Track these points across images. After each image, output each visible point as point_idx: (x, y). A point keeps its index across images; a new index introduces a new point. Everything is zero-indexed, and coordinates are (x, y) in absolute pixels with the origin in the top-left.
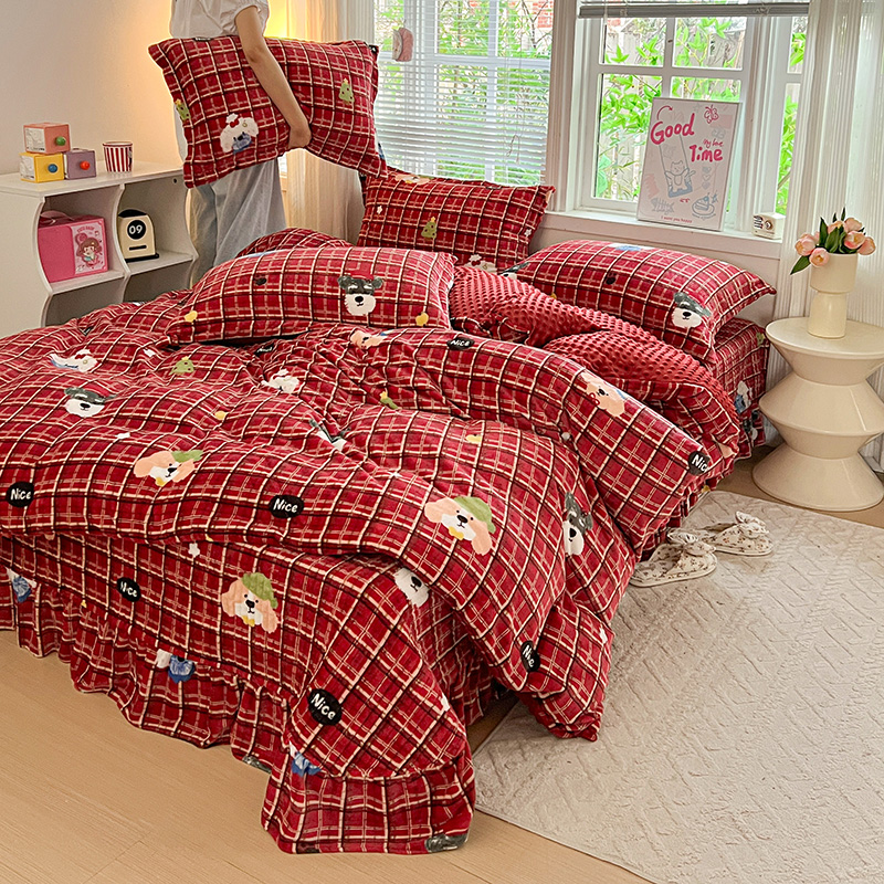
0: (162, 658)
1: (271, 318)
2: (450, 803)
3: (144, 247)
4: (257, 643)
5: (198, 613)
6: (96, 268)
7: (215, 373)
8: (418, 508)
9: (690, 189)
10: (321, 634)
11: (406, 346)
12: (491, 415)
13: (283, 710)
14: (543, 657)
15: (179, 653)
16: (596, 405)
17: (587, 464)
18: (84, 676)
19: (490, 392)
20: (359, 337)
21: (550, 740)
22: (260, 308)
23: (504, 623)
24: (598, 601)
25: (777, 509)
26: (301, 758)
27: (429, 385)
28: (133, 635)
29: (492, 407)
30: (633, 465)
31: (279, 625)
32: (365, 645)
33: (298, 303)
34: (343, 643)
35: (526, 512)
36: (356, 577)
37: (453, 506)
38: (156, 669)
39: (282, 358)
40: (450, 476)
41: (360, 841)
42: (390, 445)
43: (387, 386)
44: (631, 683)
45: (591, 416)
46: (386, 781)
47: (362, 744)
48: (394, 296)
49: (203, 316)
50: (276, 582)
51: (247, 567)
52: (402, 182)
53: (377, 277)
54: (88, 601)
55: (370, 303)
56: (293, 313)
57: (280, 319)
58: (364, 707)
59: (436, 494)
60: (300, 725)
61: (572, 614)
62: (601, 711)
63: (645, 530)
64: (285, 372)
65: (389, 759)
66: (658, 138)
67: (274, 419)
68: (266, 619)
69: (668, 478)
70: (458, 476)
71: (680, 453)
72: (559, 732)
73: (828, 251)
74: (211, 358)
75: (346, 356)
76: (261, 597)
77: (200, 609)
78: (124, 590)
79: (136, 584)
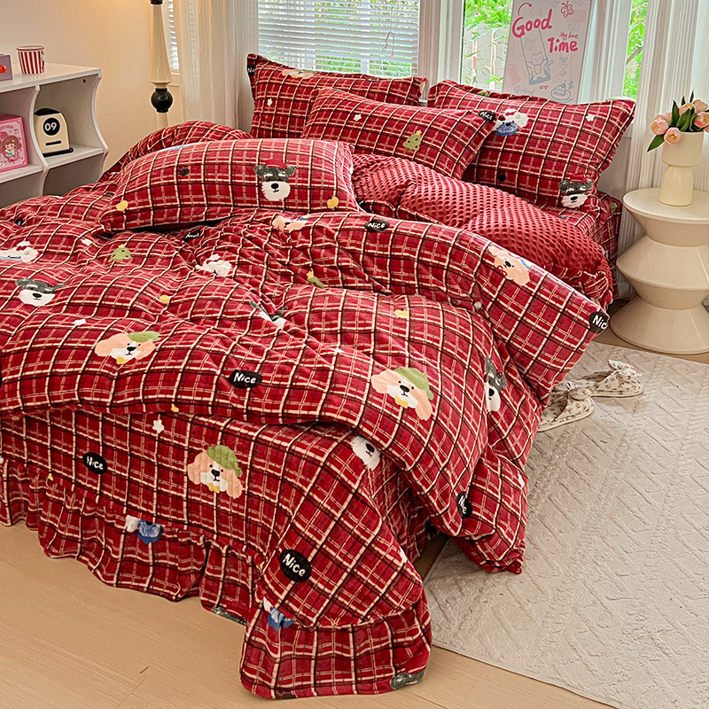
0: (131, 523)
1: (196, 205)
2: (411, 644)
3: (59, 142)
4: (222, 508)
5: (164, 482)
6: (17, 163)
7: (152, 260)
8: (365, 381)
9: (548, 77)
10: (285, 499)
11: (327, 230)
12: (410, 290)
13: (248, 566)
14: (474, 504)
15: (147, 518)
16: (504, 277)
17: (499, 329)
18: (52, 543)
19: (409, 269)
20: (280, 221)
21: (482, 575)
22: (185, 197)
23: (444, 479)
24: (514, 450)
25: (637, 355)
26: (277, 612)
27: (352, 264)
28: (100, 505)
29: (411, 282)
30: (540, 328)
31: (244, 492)
32: (329, 508)
33: (220, 191)
34: (309, 507)
35: (455, 378)
36: (317, 447)
37: (395, 378)
38: (127, 533)
39: (212, 243)
40: (386, 349)
41: (330, 685)
42: (328, 323)
43: (313, 267)
44: (542, 518)
45: (500, 287)
46: (353, 627)
47: (330, 596)
48: (306, 182)
49: (134, 205)
50: (240, 454)
51: (212, 440)
52: (289, 77)
53: (289, 166)
54: (54, 474)
55: (285, 189)
56: (216, 200)
57: (203, 205)
58: (331, 563)
59: (378, 367)
60: (273, 583)
61: (494, 464)
62: (524, 547)
63: (552, 383)
64: (217, 257)
65: (354, 608)
66: (519, 32)
67: (217, 302)
68: (231, 487)
69: (572, 337)
70: (394, 349)
71: (582, 314)
72: (490, 568)
73: (680, 128)
74: (145, 245)
75: (270, 240)
76: (226, 467)
77: (167, 479)
78: (90, 464)
79: (102, 458)
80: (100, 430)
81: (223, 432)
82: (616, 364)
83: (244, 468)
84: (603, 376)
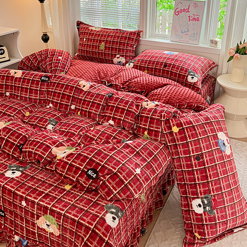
0: (17, 238)
3: (5, 57)
4: (52, 238)
9: (188, 31)
10: (77, 241)
28: (4, 229)
31: (60, 234)
36: (90, 220)
38: (15, 242)
50: (58, 220)
51: (45, 212)
52: (92, 30)
66: (177, 13)
73: (239, 53)
77: (29, 224)
79: (3, 211)
80: (1, 201)
81: (50, 210)
83: (60, 225)
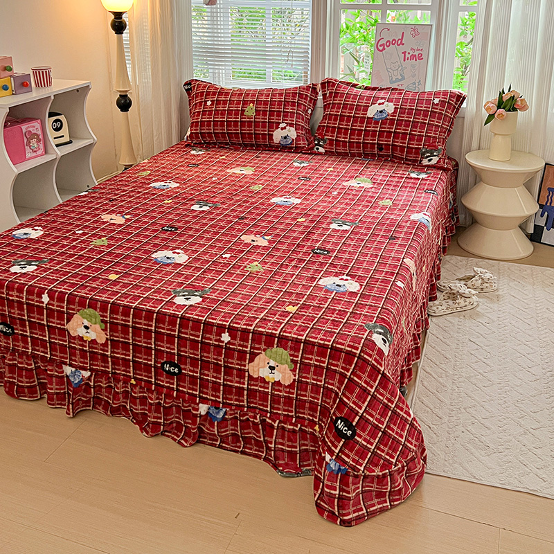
0: (203, 409)
3: (63, 136)
5: (229, 378)
6: (39, 153)
9: (403, 78)
15: (216, 405)
26: (334, 462)
31: (294, 380)
32: (366, 386)
34: (351, 386)
36: (351, 344)
38: (201, 416)
47: (372, 451)
51: (269, 344)
54: (135, 379)
58: (370, 426)
60: (331, 441)
66: (381, 48)
68: (284, 377)
73: (504, 109)
76: (281, 364)
77: (232, 375)
78: (167, 369)
79: (177, 364)
80: (176, 344)
81: (278, 337)
82: (478, 270)
83: (295, 363)
84: (470, 278)
